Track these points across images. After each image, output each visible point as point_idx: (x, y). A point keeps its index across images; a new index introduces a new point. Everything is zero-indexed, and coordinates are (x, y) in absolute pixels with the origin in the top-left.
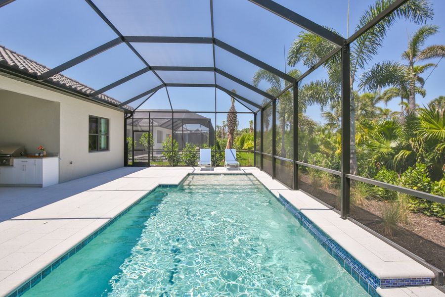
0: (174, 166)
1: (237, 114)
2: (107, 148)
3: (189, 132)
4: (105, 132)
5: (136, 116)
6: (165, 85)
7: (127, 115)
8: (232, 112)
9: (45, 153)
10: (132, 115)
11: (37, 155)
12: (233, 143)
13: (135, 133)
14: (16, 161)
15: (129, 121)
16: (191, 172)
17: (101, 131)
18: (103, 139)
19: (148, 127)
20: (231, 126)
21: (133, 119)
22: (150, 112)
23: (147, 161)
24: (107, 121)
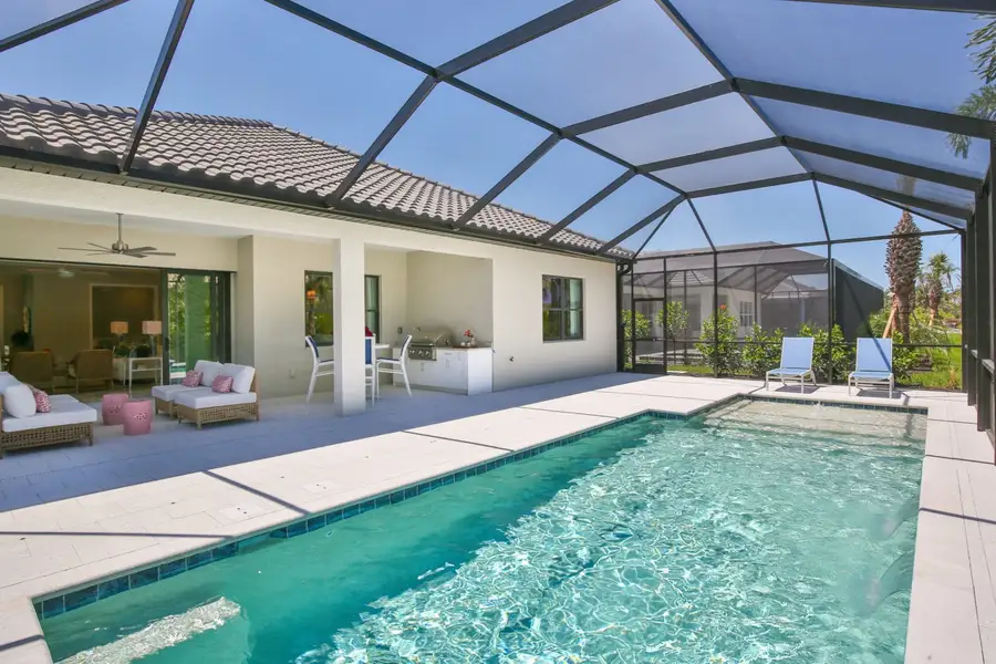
0: (720, 376)
1: (922, 238)
2: (580, 336)
3: (804, 295)
4: (576, 303)
5: (638, 268)
6: (686, 196)
7: (622, 268)
8: (901, 236)
9: (473, 343)
10: (630, 268)
11: (463, 344)
12: (907, 320)
13: (637, 303)
14: (440, 353)
15: (626, 278)
16: (745, 391)
17: (568, 303)
18: (573, 316)
19: (683, 290)
20: (900, 275)
21: (632, 275)
22: (665, 258)
23: (662, 362)
24: (580, 283)
